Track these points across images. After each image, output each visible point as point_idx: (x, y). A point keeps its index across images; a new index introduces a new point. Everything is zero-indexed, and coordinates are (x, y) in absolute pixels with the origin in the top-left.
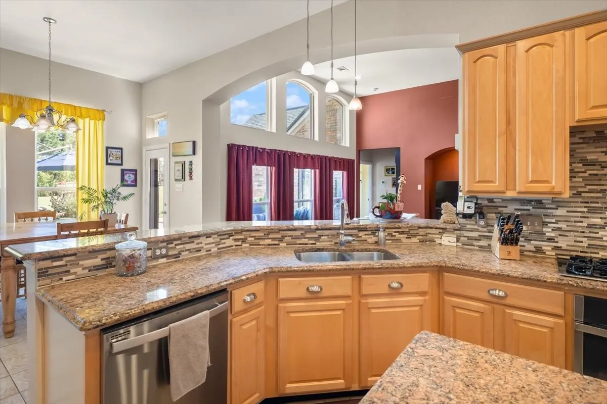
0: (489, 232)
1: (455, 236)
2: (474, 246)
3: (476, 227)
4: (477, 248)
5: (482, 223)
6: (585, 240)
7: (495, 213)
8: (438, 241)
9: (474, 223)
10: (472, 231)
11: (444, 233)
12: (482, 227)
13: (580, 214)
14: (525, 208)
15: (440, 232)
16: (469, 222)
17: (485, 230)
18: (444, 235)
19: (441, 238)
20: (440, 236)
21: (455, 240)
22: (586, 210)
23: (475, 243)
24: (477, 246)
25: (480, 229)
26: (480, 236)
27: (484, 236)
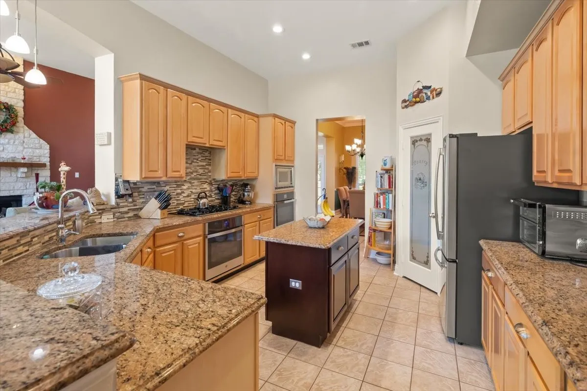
0: (134, 206)
1: (112, 213)
2: (125, 218)
3: (126, 204)
4: (127, 219)
5: (130, 200)
6: (175, 201)
7: (138, 192)
8: (98, 221)
9: (125, 201)
10: (123, 207)
11: (103, 213)
12: (131, 203)
13: (174, 189)
14: (153, 187)
15: (99, 213)
16: (121, 201)
17: (132, 204)
18: (103, 214)
19: (101, 218)
20: (100, 217)
21: (112, 216)
22: (175, 186)
23: (126, 216)
24: (127, 217)
25: (129, 205)
26: (129, 210)
27: (131, 209)
